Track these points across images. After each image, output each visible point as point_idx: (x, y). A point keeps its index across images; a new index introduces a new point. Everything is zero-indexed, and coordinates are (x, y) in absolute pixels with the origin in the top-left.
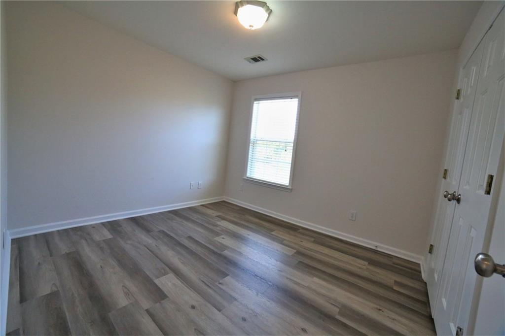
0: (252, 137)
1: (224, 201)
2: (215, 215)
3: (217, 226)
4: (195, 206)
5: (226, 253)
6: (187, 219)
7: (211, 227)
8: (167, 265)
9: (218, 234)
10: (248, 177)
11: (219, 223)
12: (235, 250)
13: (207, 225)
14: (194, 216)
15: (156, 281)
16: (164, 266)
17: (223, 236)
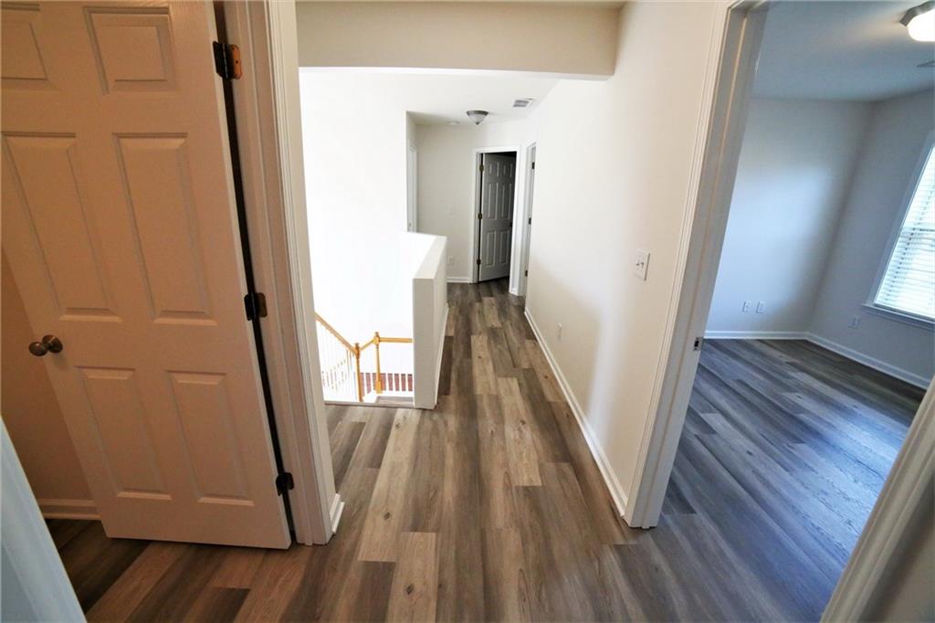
0: (910, 221)
1: (806, 342)
2: (784, 360)
3: (789, 377)
4: (748, 340)
5: (802, 416)
6: (735, 356)
7: (776, 376)
8: (711, 404)
9: (789, 389)
10: (876, 305)
11: (793, 374)
12: (821, 419)
13: (771, 373)
14: (747, 355)
15: (702, 415)
16: (709, 404)
17: (797, 394)
